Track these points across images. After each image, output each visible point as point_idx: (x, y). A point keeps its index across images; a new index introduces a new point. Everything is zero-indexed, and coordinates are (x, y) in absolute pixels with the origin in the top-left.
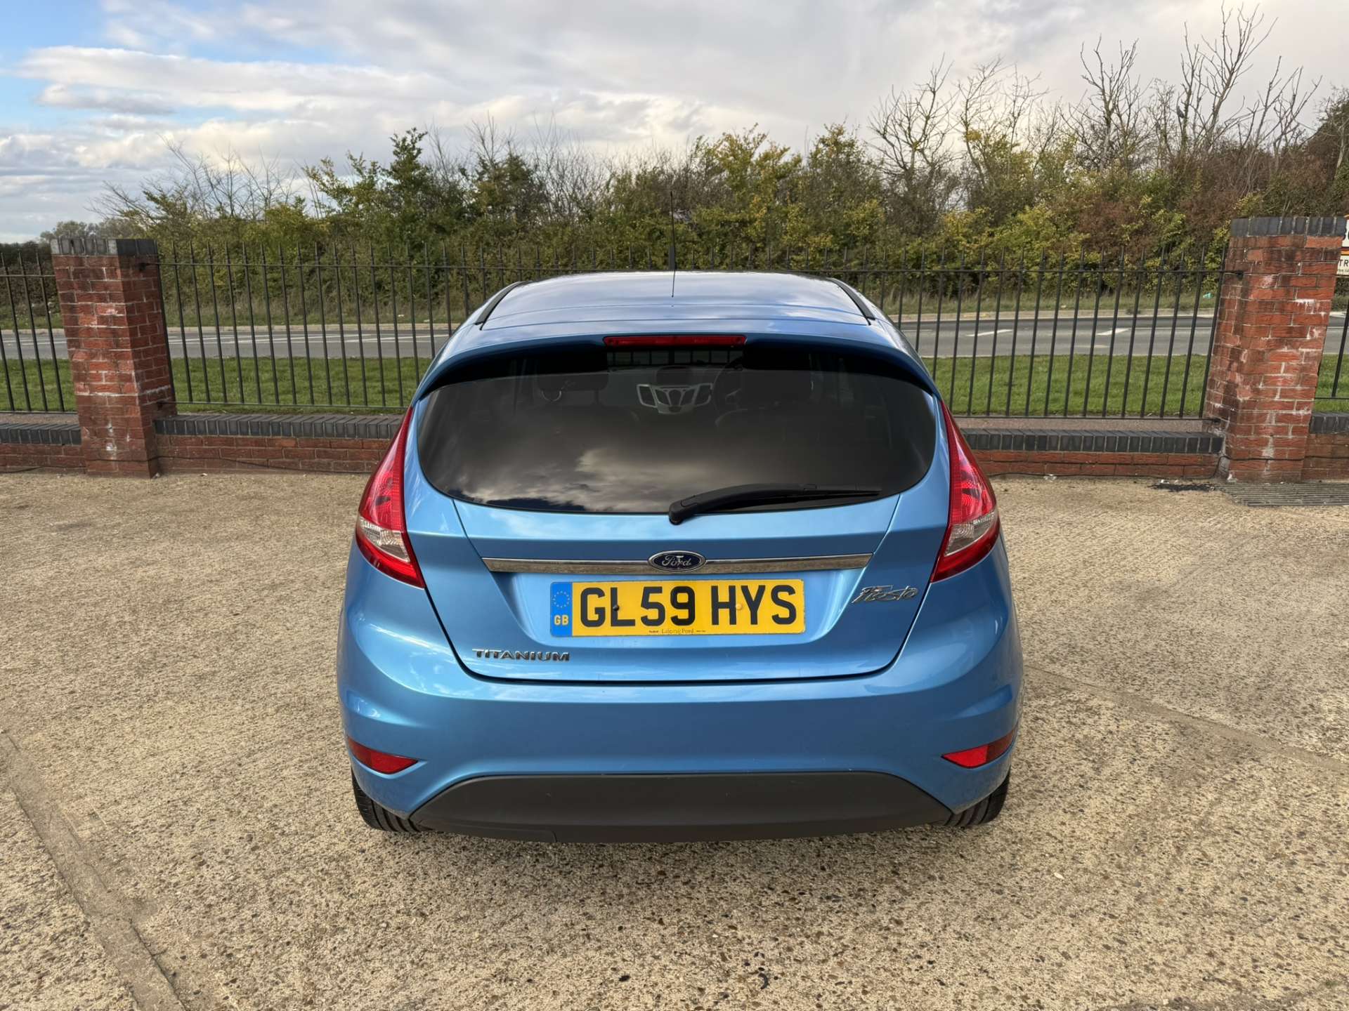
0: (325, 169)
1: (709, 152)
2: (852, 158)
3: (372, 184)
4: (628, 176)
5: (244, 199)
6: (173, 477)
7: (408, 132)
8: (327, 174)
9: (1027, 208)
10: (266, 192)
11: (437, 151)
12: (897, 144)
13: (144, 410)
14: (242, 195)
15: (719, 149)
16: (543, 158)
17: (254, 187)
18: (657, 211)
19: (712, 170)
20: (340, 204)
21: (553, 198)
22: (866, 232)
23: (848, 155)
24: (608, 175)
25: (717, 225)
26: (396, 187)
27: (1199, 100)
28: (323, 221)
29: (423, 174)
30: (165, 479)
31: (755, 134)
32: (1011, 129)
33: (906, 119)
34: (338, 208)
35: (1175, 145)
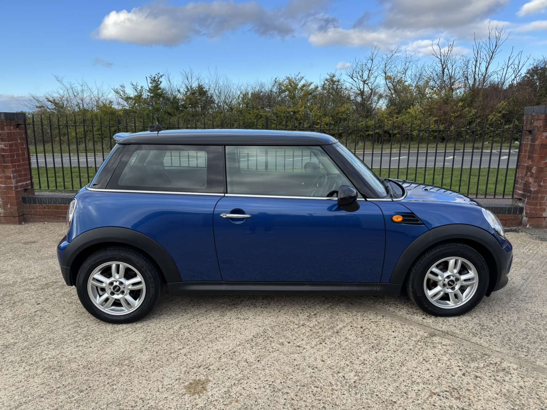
0: (121, 89)
1: (280, 84)
2: (339, 87)
3: (141, 95)
4: (247, 94)
5: (88, 101)
6: (30, 224)
7: (156, 75)
8: (122, 91)
9: (412, 107)
10: (97, 98)
11: (168, 83)
12: (357, 81)
13: (17, 193)
14: (87, 100)
15: (284, 83)
16: (212, 86)
17: (92, 96)
18: (259, 107)
19: (282, 91)
20: (128, 103)
21: (216, 102)
22: (345, 116)
23: (337, 85)
24: (239, 93)
25: (284, 113)
26: (151, 97)
27: (480, 64)
28: (121, 110)
29: (162, 92)
30: (26, 225)
31: (299, 77)
32: (404, 75)
33: (361, 71)
34: (127, 105)
35: (471, 82)
